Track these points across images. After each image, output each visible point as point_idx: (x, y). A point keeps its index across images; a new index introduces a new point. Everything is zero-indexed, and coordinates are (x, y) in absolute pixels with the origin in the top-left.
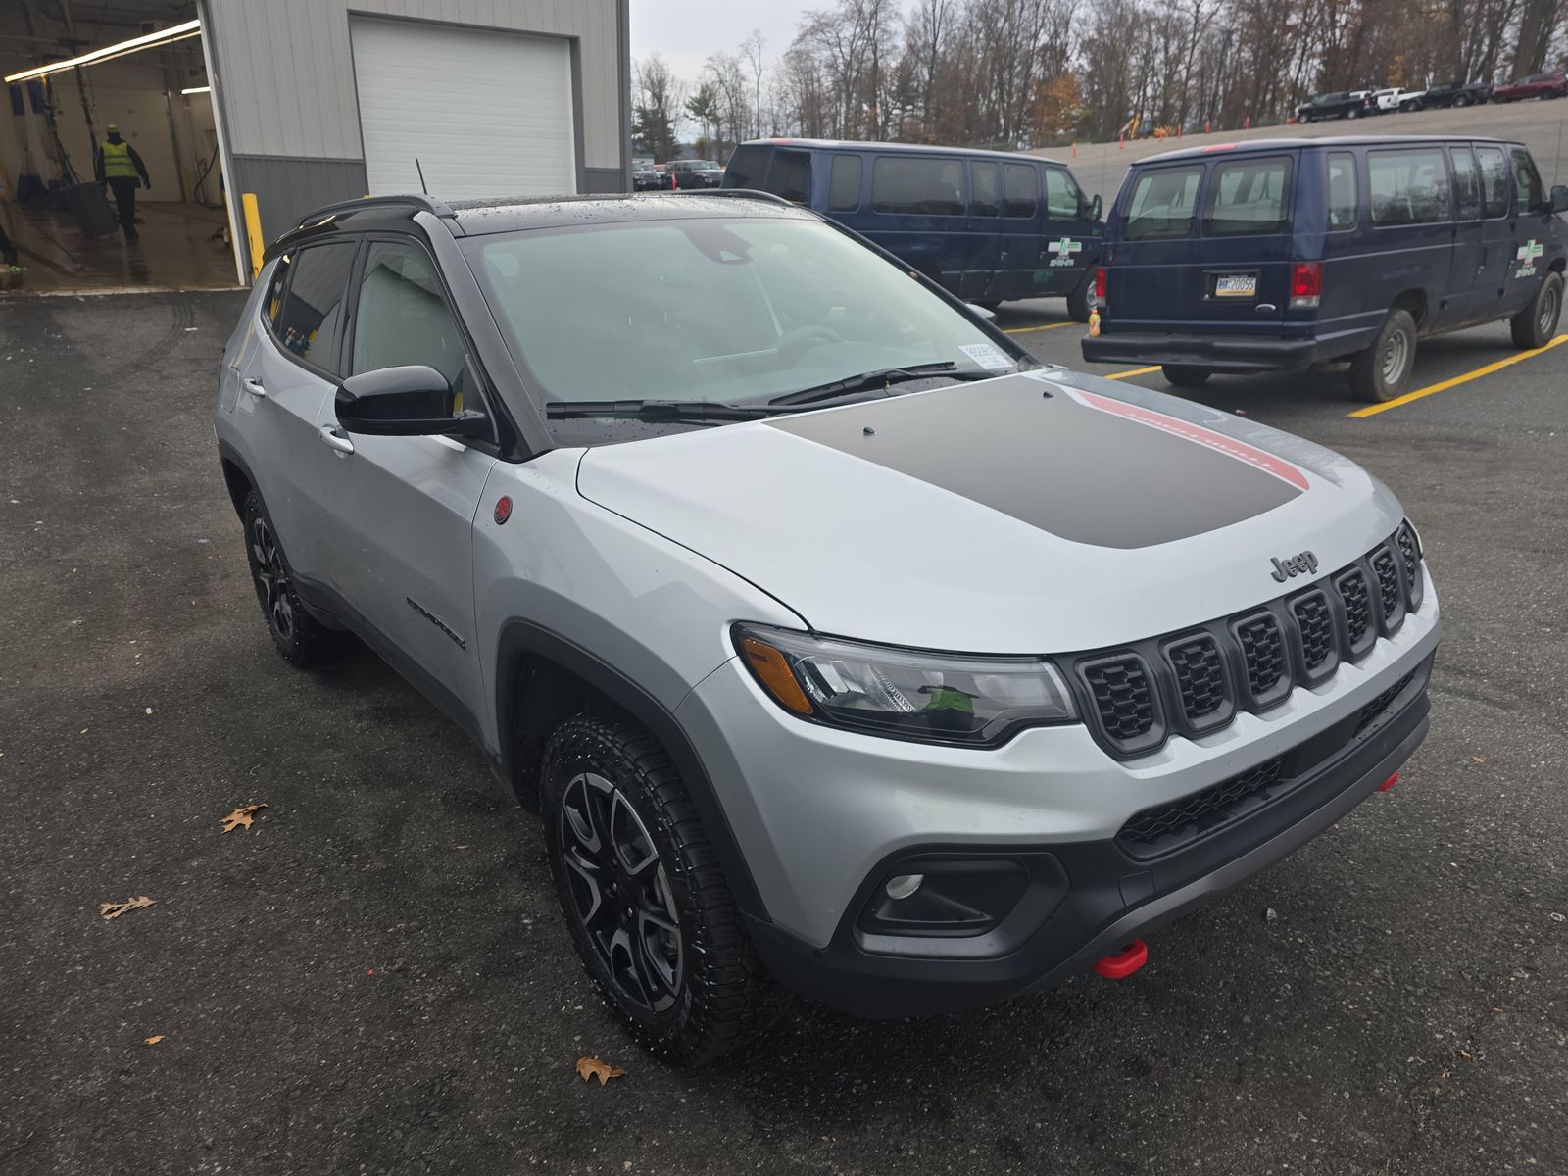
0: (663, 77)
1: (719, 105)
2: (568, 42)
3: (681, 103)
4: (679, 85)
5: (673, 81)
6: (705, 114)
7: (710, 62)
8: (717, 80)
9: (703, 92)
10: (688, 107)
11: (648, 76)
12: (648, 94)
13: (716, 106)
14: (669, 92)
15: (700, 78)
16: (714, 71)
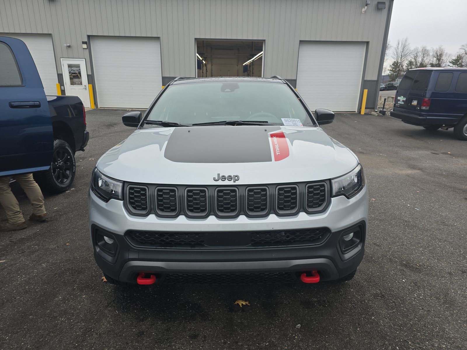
0: (442, 53)
1: (463, 61)
2: (366, 43)
3: (448, 61)
4: (448, 55)
5: (446, 54)
6: (457, 65)
7: (463, 47)
8: (464, 53)
9: (458, 57)
10: (450, 62)
11: (436, 53)
12: (435, 59)
13: (462, 61)
14: (444, 58)
15: (458, 53)
16: (464, 50)
